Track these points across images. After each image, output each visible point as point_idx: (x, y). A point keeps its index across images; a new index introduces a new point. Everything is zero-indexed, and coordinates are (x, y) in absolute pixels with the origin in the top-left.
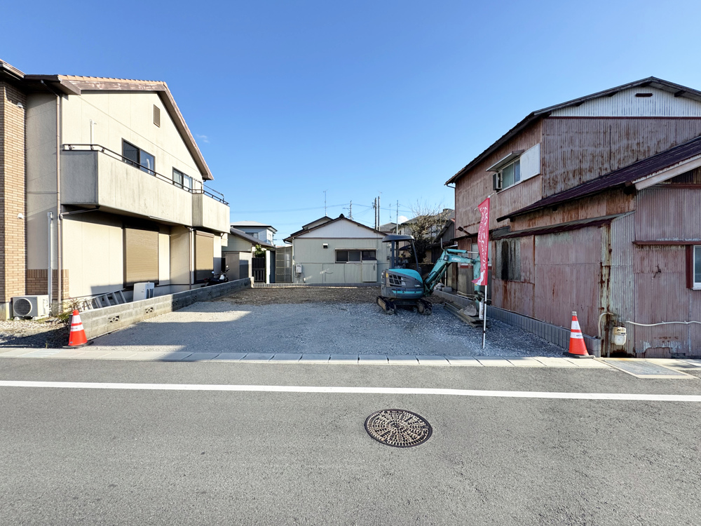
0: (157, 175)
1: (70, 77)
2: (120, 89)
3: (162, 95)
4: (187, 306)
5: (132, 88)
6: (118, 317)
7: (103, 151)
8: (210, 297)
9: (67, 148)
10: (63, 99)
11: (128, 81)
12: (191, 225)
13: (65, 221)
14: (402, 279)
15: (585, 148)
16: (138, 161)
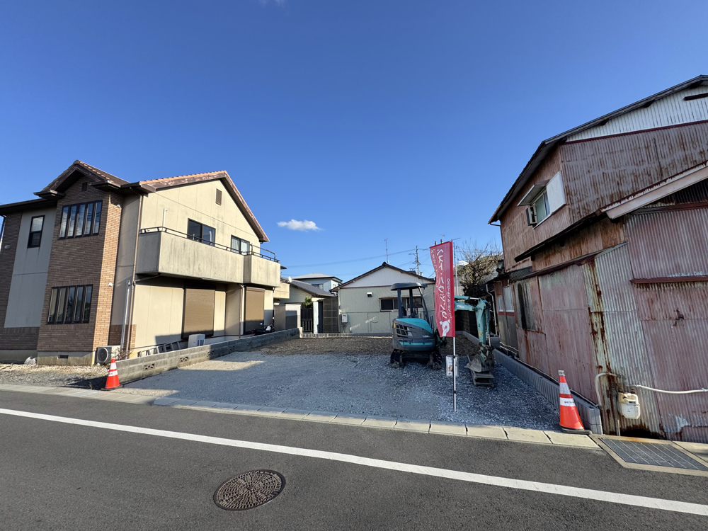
0: (216, 245)
1: (148, 182)
2: (187, 182)
3: (224, 181)
4: (223, 356)
5: (197, 180)
6: (153, 365)
7: (166, 231)
8: (249, 347)
9: (143, 231)
10: (144, 197)
11: (194, 176)
12: (242, 282)
13: (137, 286)
14: (408, 329)
15: (622, 168)
16: (201, 237)
